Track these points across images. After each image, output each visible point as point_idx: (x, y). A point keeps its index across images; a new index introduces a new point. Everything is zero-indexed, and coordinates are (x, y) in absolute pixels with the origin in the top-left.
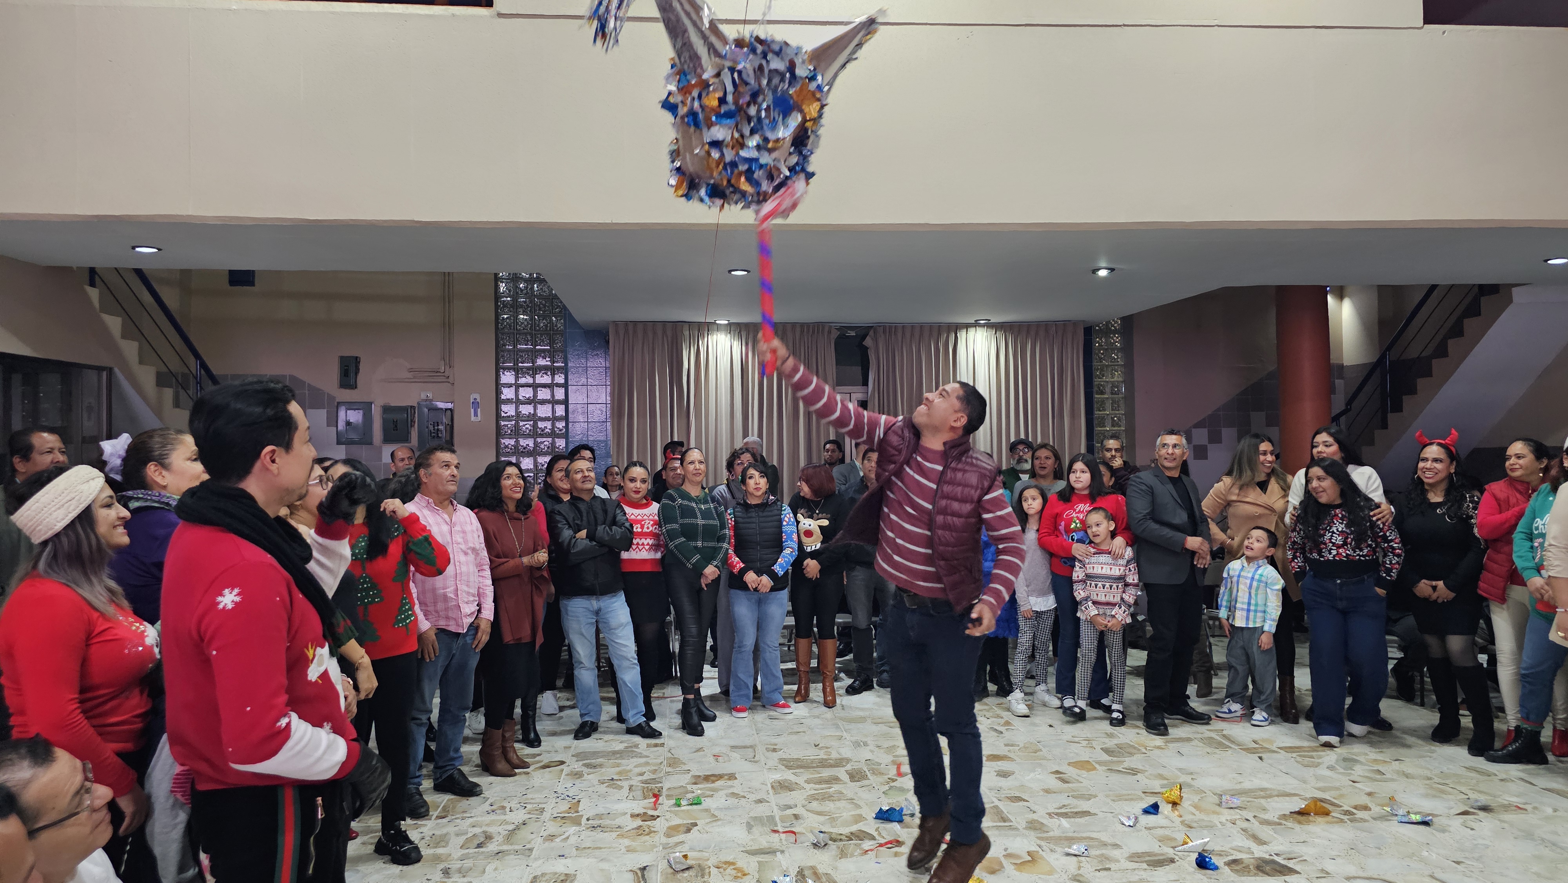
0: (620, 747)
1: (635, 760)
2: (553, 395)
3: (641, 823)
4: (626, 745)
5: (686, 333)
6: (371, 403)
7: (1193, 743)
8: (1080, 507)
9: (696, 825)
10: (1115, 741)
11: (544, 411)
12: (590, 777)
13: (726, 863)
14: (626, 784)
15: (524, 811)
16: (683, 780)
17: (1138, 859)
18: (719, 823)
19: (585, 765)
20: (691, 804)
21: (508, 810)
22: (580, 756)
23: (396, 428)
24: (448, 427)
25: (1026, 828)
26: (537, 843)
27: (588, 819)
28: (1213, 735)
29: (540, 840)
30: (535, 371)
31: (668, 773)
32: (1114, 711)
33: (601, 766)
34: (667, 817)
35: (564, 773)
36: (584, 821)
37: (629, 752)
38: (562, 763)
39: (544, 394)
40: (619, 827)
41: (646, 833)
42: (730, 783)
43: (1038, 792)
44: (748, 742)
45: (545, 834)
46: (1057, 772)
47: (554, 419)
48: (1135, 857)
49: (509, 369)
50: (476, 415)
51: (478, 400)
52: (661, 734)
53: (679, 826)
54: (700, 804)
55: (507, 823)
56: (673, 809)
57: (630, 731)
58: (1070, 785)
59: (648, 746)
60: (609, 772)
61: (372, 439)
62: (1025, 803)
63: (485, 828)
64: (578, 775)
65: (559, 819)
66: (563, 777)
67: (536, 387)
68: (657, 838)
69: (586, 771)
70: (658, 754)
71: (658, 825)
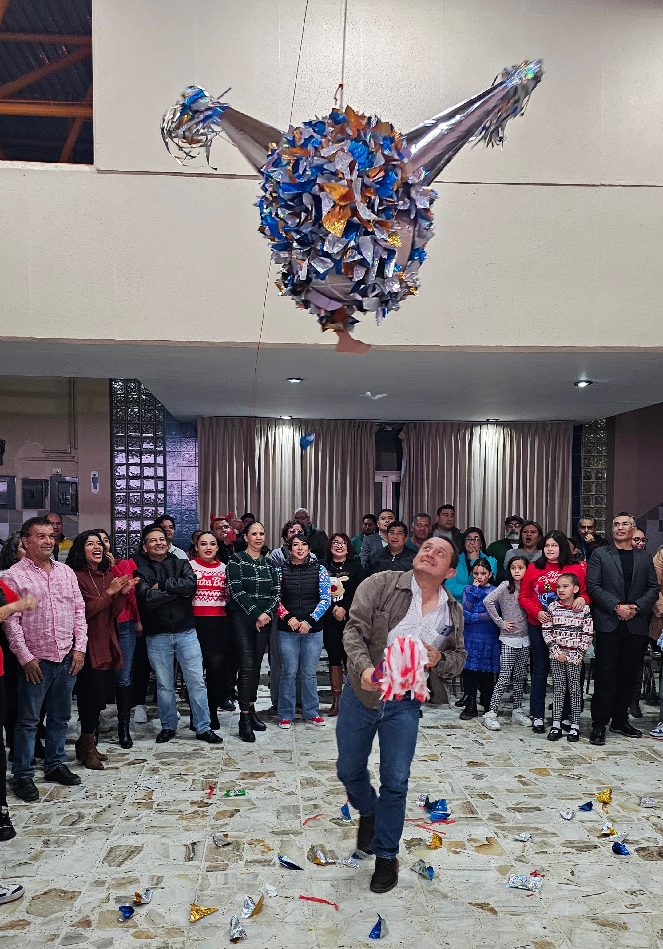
0: (191, 749)
1: (200, 759)
2: (156, 473)
3: (198, 809)
4: (195, 748)
6: (14, 477)
7: (628, 756)
8: (552, 573)
9: (238, 811)
10: (569, 753)
11: (149, 485)
12: (164, 772)
13: (257, 841)
14: (190, 779)
15: (111, 797)
16: (233, 776)
17: (570, 845)
18: (256, 810)
19: (160, 763)
20: (237, 795)
21: (98, 796)
22: (158, 756)
23: (33, 497)
24: (74, 496)
25: (489, 819)
26: (117, 822)
27: (158, 805)
28: (645, 750)
29: (120, 820)
30: (141, 453)
31: (223, 771)
32: (572, 729)
33: (173, 763)
34: (218, 805)
35: (145, 769)
36: (154, 806)
37: (196, 754)
38: (144, 761)
39: (149, 472)
40: (181, 811)
41: (200, 816)
42: (269, 779)
43: (502, 792)
44: (287, 748)
45: (124, 815)
46: (521, 776)
47: (156, 492)
48: (568, 844)
49: (121, 451)
50: (95, 487)
51: (97, 476)
52: (222, 740)
53: (226, 811)
54: (244, 795)
55: (97, 806)
56: (223, 798)
57: (200, 737)
58: (528, 787)
59: (212, 749)
61: (15, 504)
62: (491, 800)
63: (79, 810)
64: (155, 770)
65: (136, 804)
66: (144, 771)
67: (142, 466)
68: (208, 820)
69: (161, 767)
70: (217, 755)
71: (210, 810)
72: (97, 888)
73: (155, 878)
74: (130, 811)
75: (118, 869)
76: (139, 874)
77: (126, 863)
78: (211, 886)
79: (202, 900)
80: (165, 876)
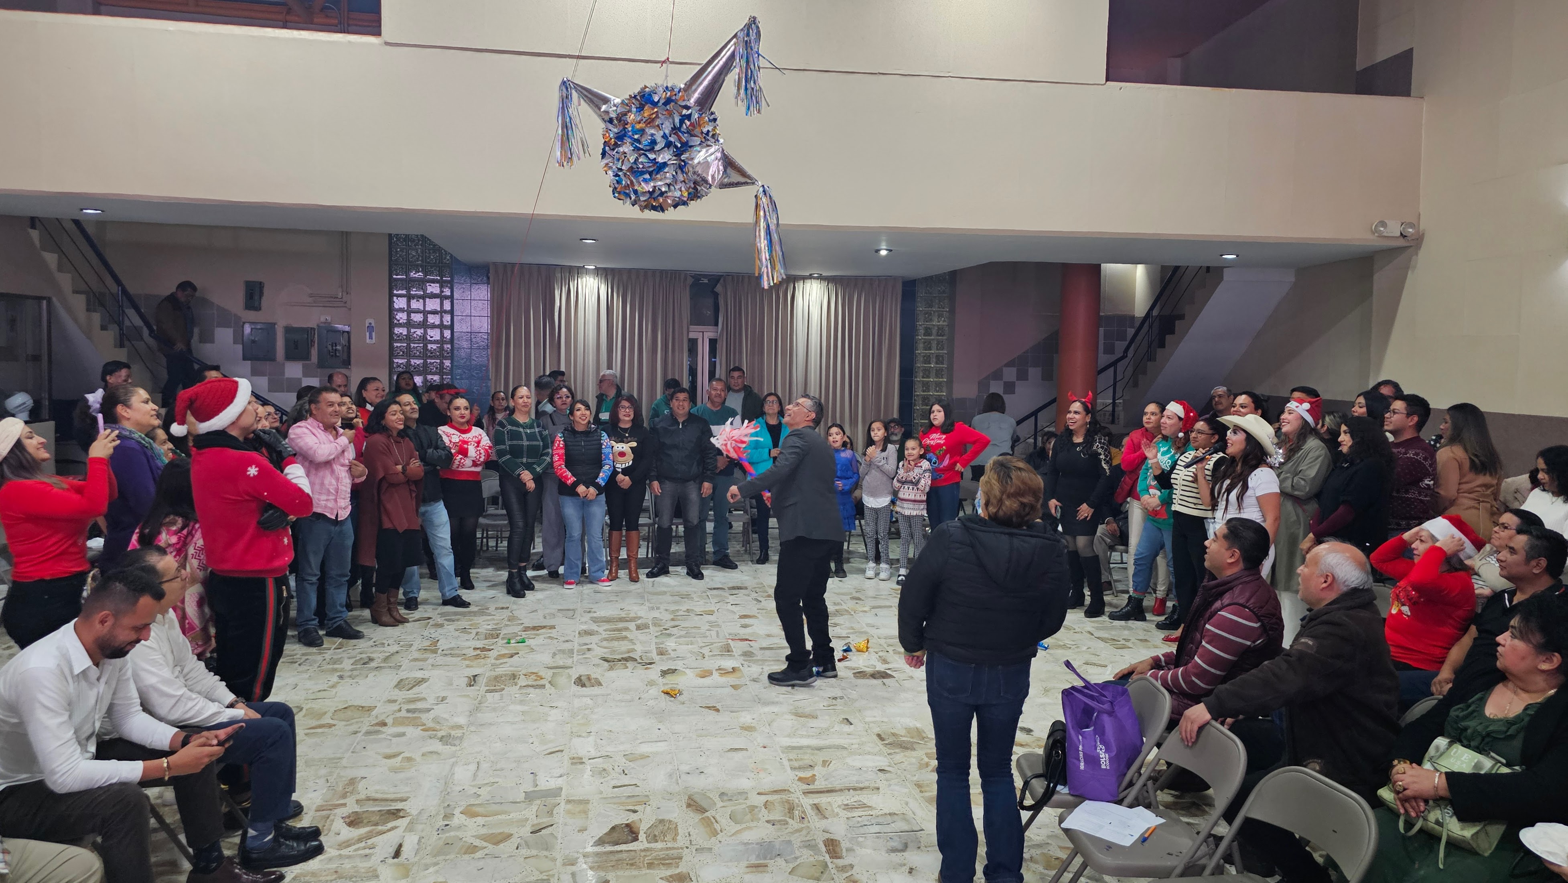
3: (480, 653)
5: (557, 275)
6: (275, 324)
9: (517, 654)
11: (434, 334)
12: (449, 627)
13: (532, 672)
15: (398, 646)
16: (517, 629)
18: (534, 653)
23: (296, 347)
24: (346, 347)
26: (405, 663)
27: (443, 651)
29: (407, 661)
30: (425, 298)
31: (507, 625)
33: (458, 620)
34: (499, 650)
35: (431, 624)
36: (439, 652)
38: (429, 618)
39: (434, 319)
40: (464, 654)
41: (482, 657)
42: (550, 631)
44: (571, 608)
45: (411, 658)
47: (442, 342)
49: (402, 296)
50: (371, 338)
51: (373, 325)
53: (506, 654)
54: (524, 643)
56: (504, 645)
60: (463, 624)
61: (275, 355)
63: (369, 655)
64: (440, 626)
65: (422, 650)
68: (489, 661)
69: (446, 623)
71: (491, 654)
73: (441, 697)
76: (426, 695)
77: (414, 689)
80: (449, 697)
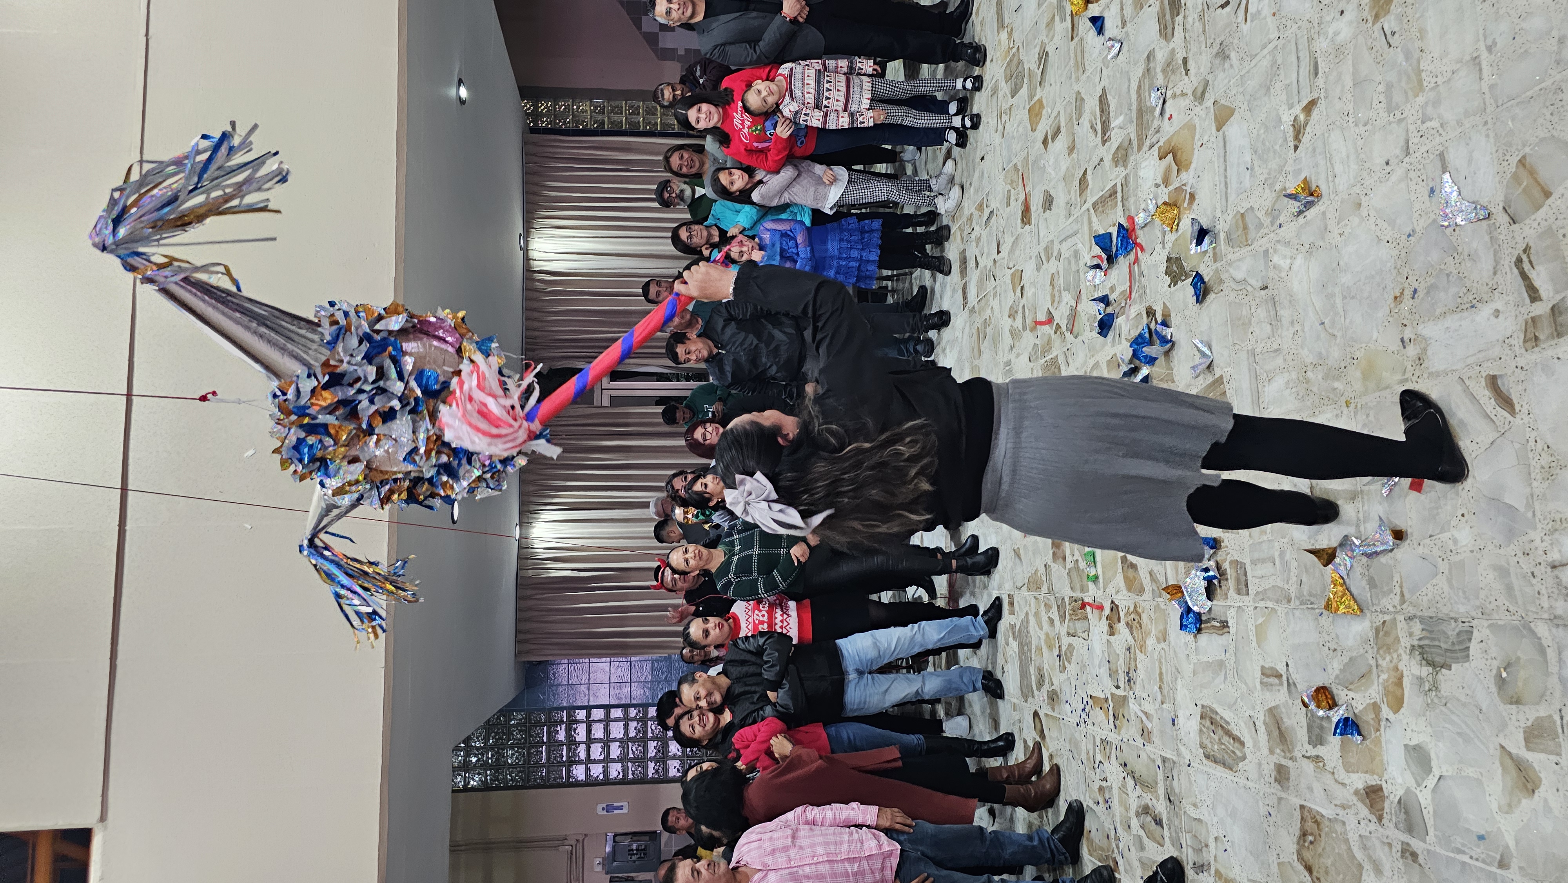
0: (1013, 645)
1: (1031, 629)
2: (599, 721)
3: (1123, 623)
4: (1011, 639)
5: (530, 573)
8: (737, 118)
12: (1056, 682)
14: (1066, 641)
15: (1106, 764)
16: (1059, 574)
17: (1170, 27)
19: (1039, 689)
20: (1095, 564)
21: (1104, 784)
22: (1026, 693)
24: (634, 838)
25: (1125, 167)
26: (1155, 751)
27: (1118, 687)
29: (1148, 747)
30: (572, 743)
31: (1051, 590)
32: (962, 86)
34: (1113, 591)
35: (1050, 713)
36: (1120, 692)
37: (1021, 636)
38: (1036, 714)
40: (1129, 649)
41: (1137, 618)
43: (1072, 160)
45: (1140, 741)
46: (1045, 141)
48: (1166, 32)
49: (569, 771)
50: (621, 808)
51: (604, 805)
52: (998, 598)
53: (1126, 578)
55: (1124, 786)
56: (1101, 585)
57: (993, 634)
58: (1063, 124)
59: (1012, 613)
60: (1048, 660)
62: (1089, 172)
63: (1132, 814)
64: (1053, 697)
65: (1117, 722)
66: (1055, 714)
67: (590, 741)
68: (1144, 604)
69: (1046, 687)
70: (1022, 603)
71: (1124, 602)
72: (1292, 778)
73: (1266, 680)
74: (1130, 731)
75: (1249, 743)
76: (1258, 708)
77: (1236, 732)
78: (1280, 583)
79: (1311, 595)
80: (1262, 663)
